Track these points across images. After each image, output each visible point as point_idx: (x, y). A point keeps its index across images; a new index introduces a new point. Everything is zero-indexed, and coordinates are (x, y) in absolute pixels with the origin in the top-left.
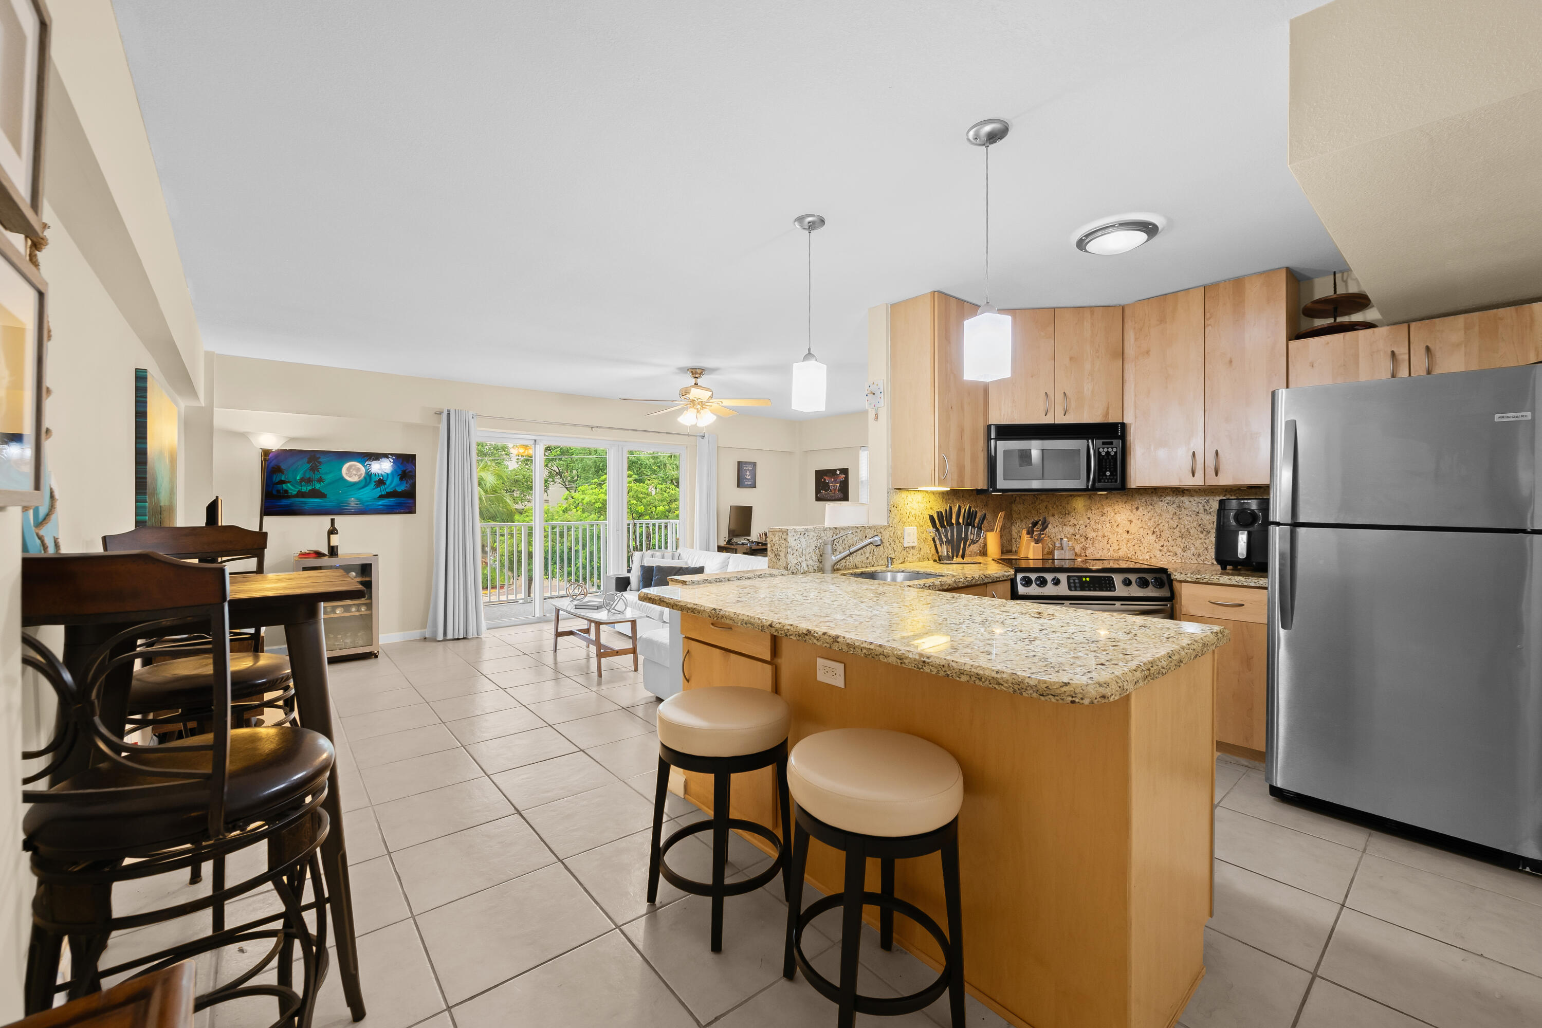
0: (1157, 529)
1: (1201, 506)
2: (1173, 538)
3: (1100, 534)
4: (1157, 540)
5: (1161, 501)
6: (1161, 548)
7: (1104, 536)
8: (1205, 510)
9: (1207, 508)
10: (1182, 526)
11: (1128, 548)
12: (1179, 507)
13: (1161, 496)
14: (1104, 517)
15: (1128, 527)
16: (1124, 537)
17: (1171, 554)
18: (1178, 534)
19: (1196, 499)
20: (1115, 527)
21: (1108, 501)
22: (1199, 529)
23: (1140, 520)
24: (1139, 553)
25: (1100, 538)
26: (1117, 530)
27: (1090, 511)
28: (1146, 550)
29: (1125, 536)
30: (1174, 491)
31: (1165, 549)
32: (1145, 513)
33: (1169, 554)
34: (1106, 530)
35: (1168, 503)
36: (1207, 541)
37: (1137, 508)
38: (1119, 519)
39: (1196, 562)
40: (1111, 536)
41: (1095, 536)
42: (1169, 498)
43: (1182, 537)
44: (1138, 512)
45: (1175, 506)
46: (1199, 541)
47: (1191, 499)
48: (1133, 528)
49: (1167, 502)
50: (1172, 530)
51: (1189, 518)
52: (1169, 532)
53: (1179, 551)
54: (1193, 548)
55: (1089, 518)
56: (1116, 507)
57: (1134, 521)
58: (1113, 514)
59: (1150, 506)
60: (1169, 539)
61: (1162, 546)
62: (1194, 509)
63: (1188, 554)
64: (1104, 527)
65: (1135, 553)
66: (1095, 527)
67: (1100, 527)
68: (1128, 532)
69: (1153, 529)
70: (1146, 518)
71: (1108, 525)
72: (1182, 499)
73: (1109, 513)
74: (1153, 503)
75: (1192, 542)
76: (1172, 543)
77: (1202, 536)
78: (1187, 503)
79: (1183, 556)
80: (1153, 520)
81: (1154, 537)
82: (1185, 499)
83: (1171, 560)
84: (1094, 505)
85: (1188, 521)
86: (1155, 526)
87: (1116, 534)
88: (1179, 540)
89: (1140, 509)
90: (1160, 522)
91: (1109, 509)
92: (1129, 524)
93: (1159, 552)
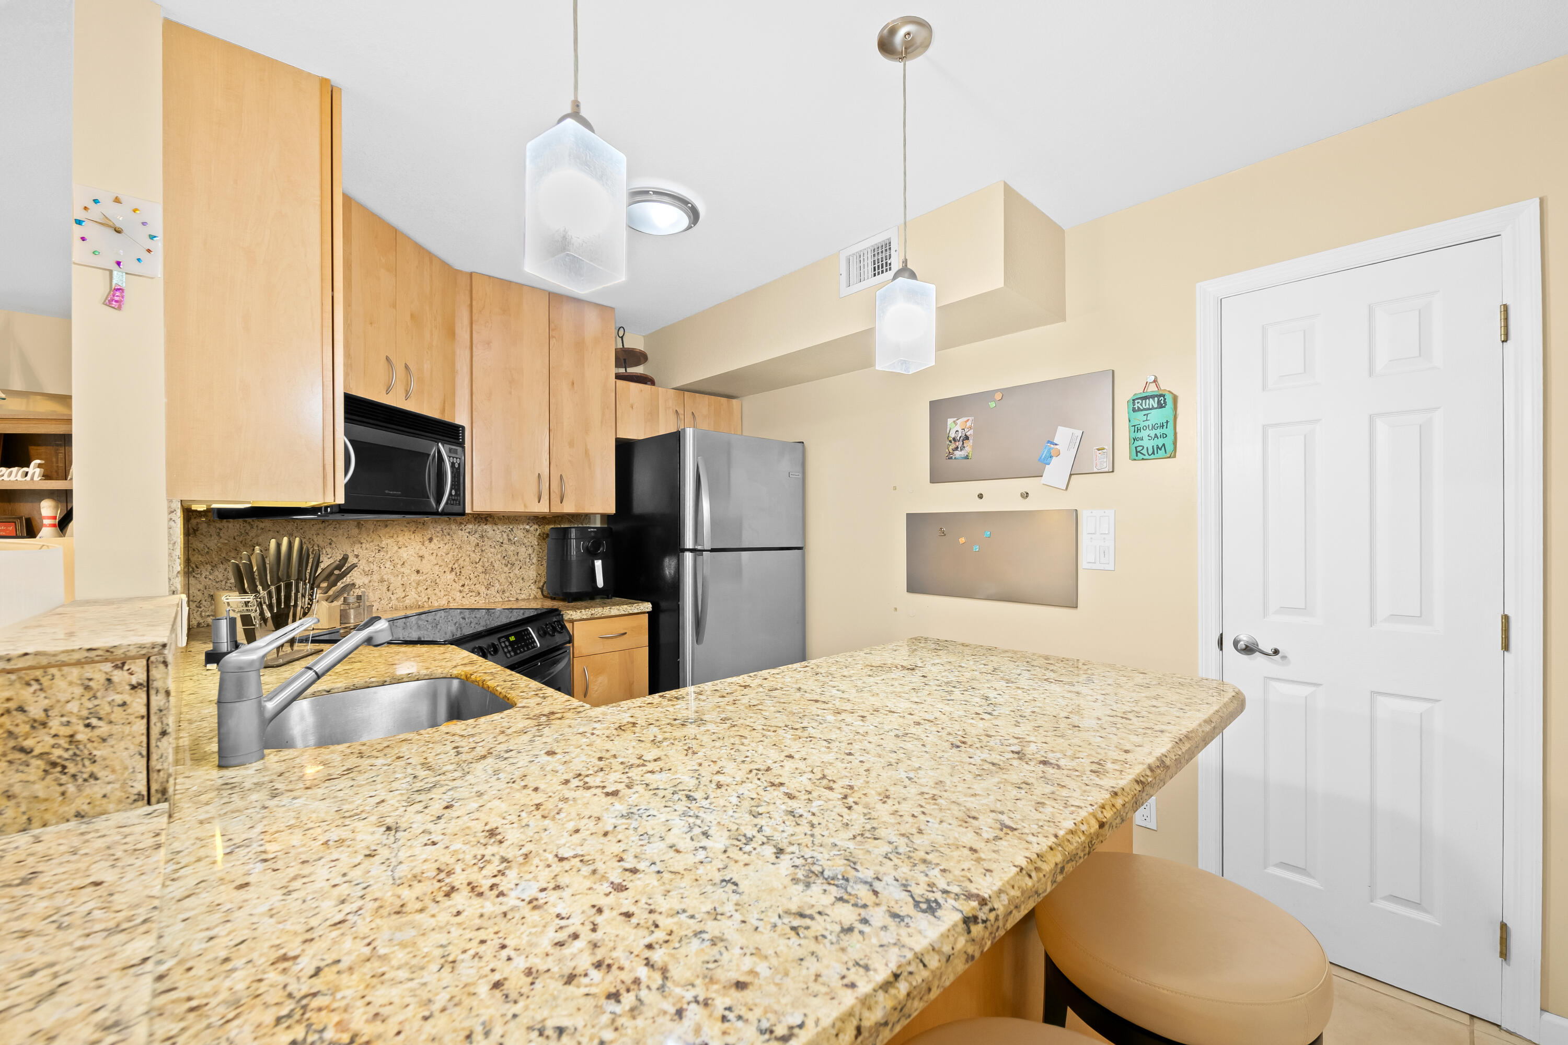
0: (456, 566)
1: (505, 535)
2: (476, 574)
3: (376, 577)
4: (456, 579)
5: (461, 530)
6: (462, 589)
7: (382, 581)
8: (509, 540)
9: (512, 537)
10: (486, 560)
11: (419, 594)
12: (482, 537)
13: (461, 523)
14: (382, 553)
15: (418, 565)
16: (412, 580)
17: (474, 594)
18: (480, 569)
19: (500, 527)
20: (399, 566)
21: (388, 530)
22: (504, 562)
23: (435, 554)
24: (433, 598)
25: (376, 584)
26: (402, 570)
27: (360, 545)
28: (443, 593)
29: (415, 577)
30: (476, 518)
31: (466, 589)
32: (441, 545)
33: (471, 594)
34: (387, 571)
35: (469, 533)
36: (511, 575)
37: (431, 540)
38: (405, 555)
39: (501, 600)
40: (392, 579)
41: (366, 582)
42: (470, 526)
43: (485, 572)
44: (432, 545)
45: (477, 535)
46: (503, 576)
47: (495, 528)
48: (425, 566)
49: (467, 531)
50: (474, 565)
51: (493, 550)
52: (470, 568)
53: (482, 590)
54: (497, 585)
55: (357, 556)
56: (400, 539)
57: (426, 556)
58: (396, 548)
59: (448, 537)
60: (472, 576)
61: (463, 586)
62: (498, 539)
63: (493, 591)
64: (383, 568)
65: (429, 598)
66: (367, 569)
67: (375, 568)
68: (418, 572)
69: (450, 566)
70: (442, 552)
71: (388, 564)
72: (485, 527)
73: (390, 547)
74: (451, 533)
75: (496, 577)
76: (474, 580)
77: (506, 569)
78: (491, 532)
79: (487, 595)
80: (451, 553)
81: (452, 576)
82: (488, 528)
83: (473, 601)
84: (365, 536)
85: (492, 554)
86: (453, 562)
87: (400, 576)
88: (482, 576)
89: (435, 541)
90: (460, 555)
91: (389, 541)
92: (419, 561)
93: (459, 593)
